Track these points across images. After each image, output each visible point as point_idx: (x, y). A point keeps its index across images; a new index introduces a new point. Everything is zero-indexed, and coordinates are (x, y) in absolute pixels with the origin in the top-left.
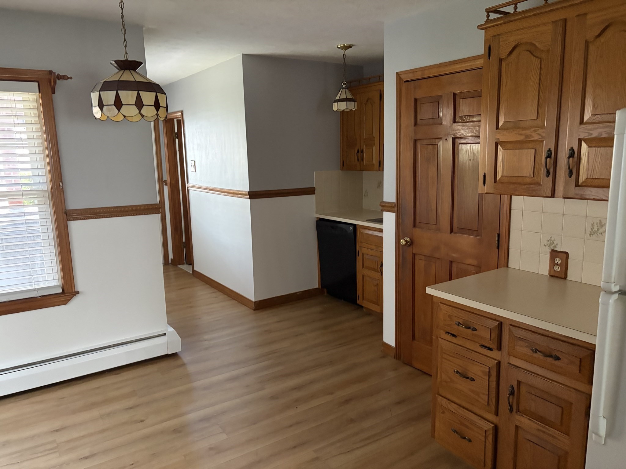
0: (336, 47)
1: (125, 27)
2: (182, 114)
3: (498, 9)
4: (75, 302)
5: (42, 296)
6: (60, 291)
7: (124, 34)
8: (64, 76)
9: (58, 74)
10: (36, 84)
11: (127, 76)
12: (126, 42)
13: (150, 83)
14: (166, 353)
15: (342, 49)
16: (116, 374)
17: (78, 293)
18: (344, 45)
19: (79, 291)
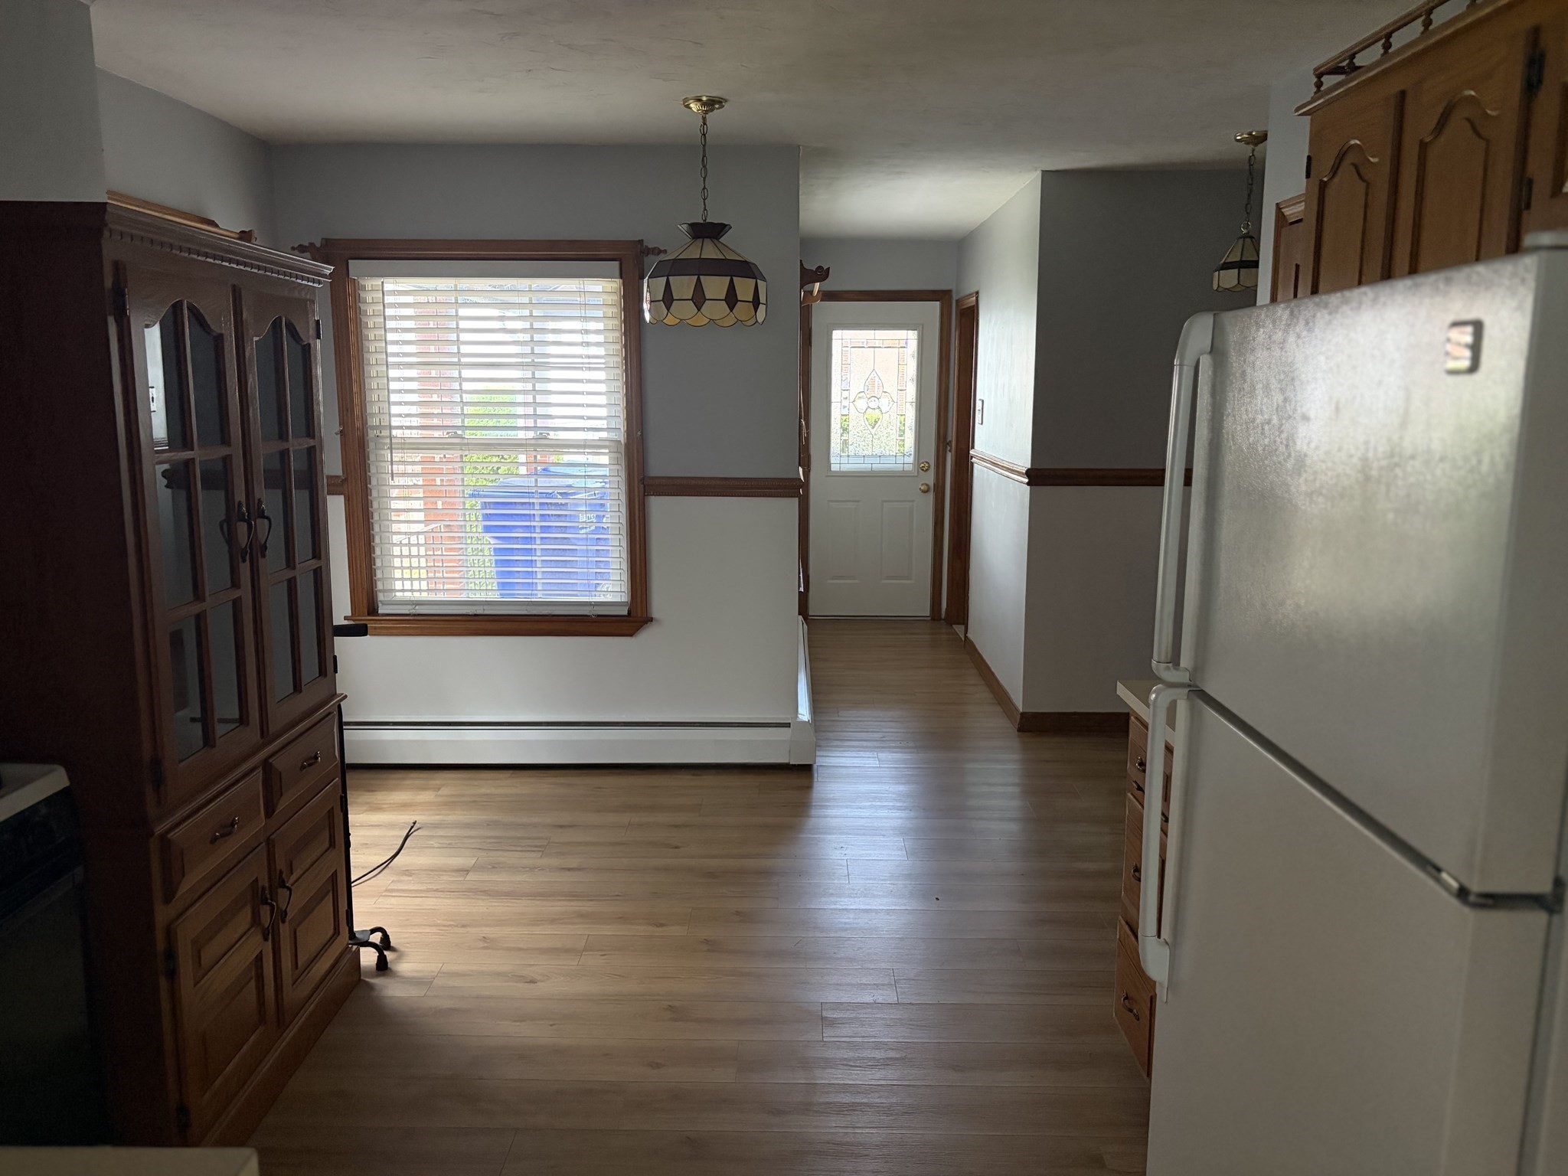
0: (1233, 138)
1: (707, 167)
2: (977, 298)
3: (1340, 65)
4: (646, 636)
5: (598, 616)
6: (626, 613)
7: (704, 178)
8: (655, 248)
9: (647, 247)
10: (617, 263)
11: (710, 251)
12: (705, 190)
13: (746, 261)
14: (786, 761)
15: (1248, 143)
16: (694, 775)
17: (651, 620)
18: (1250, 134)
19: (653, 616)
